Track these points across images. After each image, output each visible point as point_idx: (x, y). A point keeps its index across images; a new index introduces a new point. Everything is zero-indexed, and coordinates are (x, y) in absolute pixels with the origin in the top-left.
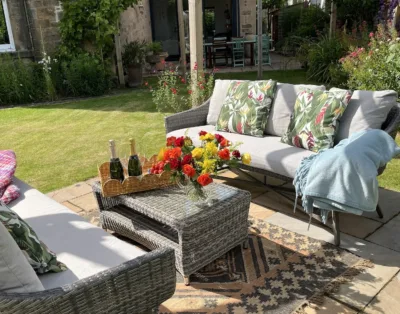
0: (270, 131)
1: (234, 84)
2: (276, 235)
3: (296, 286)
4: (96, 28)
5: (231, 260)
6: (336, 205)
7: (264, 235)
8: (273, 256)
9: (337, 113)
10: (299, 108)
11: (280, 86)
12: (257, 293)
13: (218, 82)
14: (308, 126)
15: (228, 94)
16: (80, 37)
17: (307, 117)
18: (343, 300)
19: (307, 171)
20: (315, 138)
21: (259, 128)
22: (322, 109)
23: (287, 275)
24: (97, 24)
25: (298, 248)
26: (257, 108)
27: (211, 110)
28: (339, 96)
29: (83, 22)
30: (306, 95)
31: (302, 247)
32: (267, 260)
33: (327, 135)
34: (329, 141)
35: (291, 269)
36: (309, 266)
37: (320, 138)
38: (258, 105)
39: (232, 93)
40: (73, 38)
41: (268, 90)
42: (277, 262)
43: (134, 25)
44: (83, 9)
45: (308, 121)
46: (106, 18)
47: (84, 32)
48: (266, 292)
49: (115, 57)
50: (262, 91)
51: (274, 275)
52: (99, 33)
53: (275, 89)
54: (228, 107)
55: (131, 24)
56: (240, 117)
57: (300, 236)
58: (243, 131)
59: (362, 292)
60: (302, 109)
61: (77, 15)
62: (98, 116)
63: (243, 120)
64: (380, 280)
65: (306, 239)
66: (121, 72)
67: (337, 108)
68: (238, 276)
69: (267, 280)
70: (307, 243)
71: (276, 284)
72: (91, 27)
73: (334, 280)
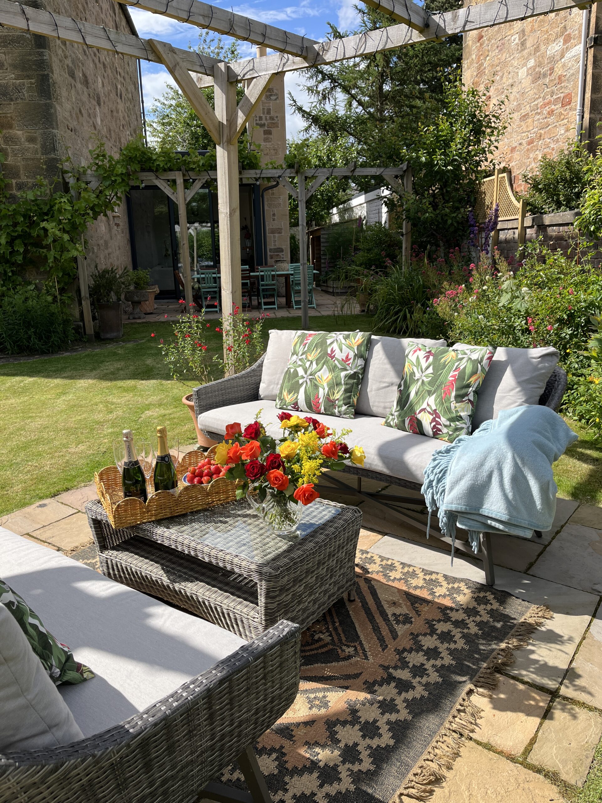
0: (364, 409)
1: (303, 337)
2: (393, 575)
3: (448, 660)
4: (48, 247)
5: (333, 623)
6: (493, 524)
7: (374, 576)
8: (398, 611)
9: (475, 381)
10: (413, 374)
11: (377, 341)
12: (390, 679)
13: (274, 334)
14: (431, 401)
15: (295, 353)
16: (19, 259)
17: (427, 388)
18: (526, 679)
19: (444, 472)
20: (443, 420)
21: (347, 403)
22: (451, 375)
23: (429, 642)
24: (50, 240)
25: (433, 593)
26: (343, 374)
27: (265, 377)
28: (475, 356)
29: (24, 236)
30: (422, 354)
31: (439, 591)
32: (391, 618)
33: (462, 414)
34: (465, 424)
35: (433, 631)
36: (458, 624)
37: (451, 420)
38: (345, 370)
39: (301, 350)
40: (7, 261)
41: (359, 346)
42: (407, 620)
43: (106, 243)
44: (24, 216)
45: (430, 393)
46: (64, 231)
47: (26, 251)
48: (404, 675)
49: (79, 291)
50: (350, 347)
51: (407, 643)
52: (52, 254)
53: (369, 345)
54: (296, 372)
55: (102, 242)
56: (316, 387)
57: (431, 573)
58: (322, 410)
59: (551, 663)
60: (417, 375)
61: (15, 225)
62: (57, 386)
63: (322, 393)
64: (571, 639)
65: (441, 579)
66: (88, 316)
67: (474, 373)
68: (351, 649)
69: (400, 652)
70: (444, 584)
71: (415, 659)
72: (38, 244)
73: (503, 645)
